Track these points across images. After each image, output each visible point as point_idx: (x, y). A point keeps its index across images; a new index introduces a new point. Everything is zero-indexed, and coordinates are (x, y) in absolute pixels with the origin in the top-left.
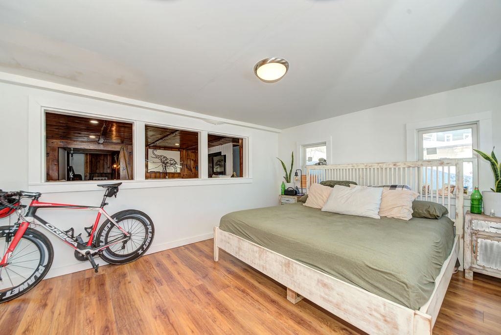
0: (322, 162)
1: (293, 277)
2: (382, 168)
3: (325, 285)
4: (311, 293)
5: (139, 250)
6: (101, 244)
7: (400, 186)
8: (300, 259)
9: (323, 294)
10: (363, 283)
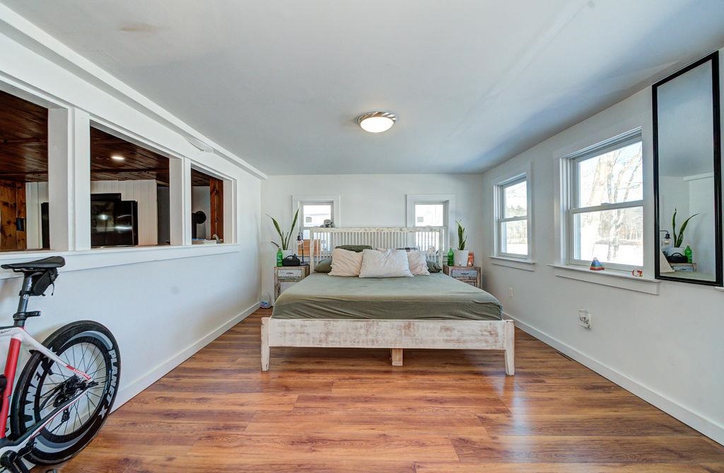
0: (328, 224)
1: (414, 335)
2: (391, 233)
3: (447, 329)
4: (434, 342)
5: (99, 409)
6: (28, 424)
7: (412, 249)
8: (421, 316)
9: (446, 338)
10: (474, 316)
